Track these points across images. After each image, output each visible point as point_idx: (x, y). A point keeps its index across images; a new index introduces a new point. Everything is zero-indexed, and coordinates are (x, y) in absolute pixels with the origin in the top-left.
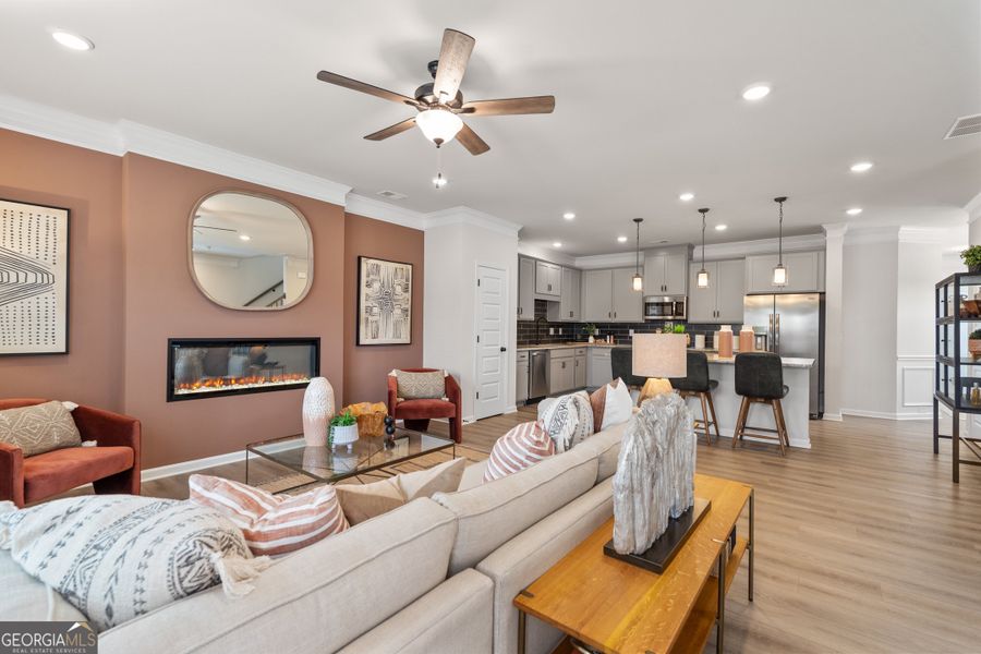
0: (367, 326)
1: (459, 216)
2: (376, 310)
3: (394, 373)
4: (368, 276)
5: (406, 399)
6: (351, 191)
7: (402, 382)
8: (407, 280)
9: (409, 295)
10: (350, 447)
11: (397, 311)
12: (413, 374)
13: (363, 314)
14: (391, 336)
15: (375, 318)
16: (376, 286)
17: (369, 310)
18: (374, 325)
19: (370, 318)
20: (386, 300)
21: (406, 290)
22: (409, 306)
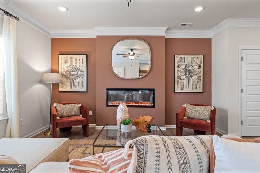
0: (178, 84)
1: (227, 24)
2: (183, 77)
3: (185, 105)
4: (178, 62)
5: (188, 118)
6: (168, 29)
7: (187, 110)
8: (200, 62)
9: (201, 70)
10: (126, 134)
11: (195, 77)
12: (194, 106)
13: (176, 79)
14: (191, 88)
15: (182, 81)
16: (183, 67)
17: (179, 77)
18: (182, 84)
19: (180, 81)
20: (189, 73)
21: (199, 67)
22: (202, 75)
